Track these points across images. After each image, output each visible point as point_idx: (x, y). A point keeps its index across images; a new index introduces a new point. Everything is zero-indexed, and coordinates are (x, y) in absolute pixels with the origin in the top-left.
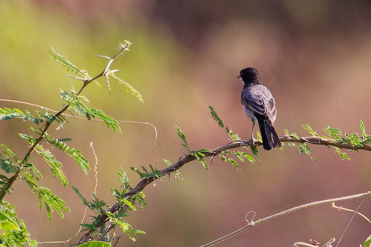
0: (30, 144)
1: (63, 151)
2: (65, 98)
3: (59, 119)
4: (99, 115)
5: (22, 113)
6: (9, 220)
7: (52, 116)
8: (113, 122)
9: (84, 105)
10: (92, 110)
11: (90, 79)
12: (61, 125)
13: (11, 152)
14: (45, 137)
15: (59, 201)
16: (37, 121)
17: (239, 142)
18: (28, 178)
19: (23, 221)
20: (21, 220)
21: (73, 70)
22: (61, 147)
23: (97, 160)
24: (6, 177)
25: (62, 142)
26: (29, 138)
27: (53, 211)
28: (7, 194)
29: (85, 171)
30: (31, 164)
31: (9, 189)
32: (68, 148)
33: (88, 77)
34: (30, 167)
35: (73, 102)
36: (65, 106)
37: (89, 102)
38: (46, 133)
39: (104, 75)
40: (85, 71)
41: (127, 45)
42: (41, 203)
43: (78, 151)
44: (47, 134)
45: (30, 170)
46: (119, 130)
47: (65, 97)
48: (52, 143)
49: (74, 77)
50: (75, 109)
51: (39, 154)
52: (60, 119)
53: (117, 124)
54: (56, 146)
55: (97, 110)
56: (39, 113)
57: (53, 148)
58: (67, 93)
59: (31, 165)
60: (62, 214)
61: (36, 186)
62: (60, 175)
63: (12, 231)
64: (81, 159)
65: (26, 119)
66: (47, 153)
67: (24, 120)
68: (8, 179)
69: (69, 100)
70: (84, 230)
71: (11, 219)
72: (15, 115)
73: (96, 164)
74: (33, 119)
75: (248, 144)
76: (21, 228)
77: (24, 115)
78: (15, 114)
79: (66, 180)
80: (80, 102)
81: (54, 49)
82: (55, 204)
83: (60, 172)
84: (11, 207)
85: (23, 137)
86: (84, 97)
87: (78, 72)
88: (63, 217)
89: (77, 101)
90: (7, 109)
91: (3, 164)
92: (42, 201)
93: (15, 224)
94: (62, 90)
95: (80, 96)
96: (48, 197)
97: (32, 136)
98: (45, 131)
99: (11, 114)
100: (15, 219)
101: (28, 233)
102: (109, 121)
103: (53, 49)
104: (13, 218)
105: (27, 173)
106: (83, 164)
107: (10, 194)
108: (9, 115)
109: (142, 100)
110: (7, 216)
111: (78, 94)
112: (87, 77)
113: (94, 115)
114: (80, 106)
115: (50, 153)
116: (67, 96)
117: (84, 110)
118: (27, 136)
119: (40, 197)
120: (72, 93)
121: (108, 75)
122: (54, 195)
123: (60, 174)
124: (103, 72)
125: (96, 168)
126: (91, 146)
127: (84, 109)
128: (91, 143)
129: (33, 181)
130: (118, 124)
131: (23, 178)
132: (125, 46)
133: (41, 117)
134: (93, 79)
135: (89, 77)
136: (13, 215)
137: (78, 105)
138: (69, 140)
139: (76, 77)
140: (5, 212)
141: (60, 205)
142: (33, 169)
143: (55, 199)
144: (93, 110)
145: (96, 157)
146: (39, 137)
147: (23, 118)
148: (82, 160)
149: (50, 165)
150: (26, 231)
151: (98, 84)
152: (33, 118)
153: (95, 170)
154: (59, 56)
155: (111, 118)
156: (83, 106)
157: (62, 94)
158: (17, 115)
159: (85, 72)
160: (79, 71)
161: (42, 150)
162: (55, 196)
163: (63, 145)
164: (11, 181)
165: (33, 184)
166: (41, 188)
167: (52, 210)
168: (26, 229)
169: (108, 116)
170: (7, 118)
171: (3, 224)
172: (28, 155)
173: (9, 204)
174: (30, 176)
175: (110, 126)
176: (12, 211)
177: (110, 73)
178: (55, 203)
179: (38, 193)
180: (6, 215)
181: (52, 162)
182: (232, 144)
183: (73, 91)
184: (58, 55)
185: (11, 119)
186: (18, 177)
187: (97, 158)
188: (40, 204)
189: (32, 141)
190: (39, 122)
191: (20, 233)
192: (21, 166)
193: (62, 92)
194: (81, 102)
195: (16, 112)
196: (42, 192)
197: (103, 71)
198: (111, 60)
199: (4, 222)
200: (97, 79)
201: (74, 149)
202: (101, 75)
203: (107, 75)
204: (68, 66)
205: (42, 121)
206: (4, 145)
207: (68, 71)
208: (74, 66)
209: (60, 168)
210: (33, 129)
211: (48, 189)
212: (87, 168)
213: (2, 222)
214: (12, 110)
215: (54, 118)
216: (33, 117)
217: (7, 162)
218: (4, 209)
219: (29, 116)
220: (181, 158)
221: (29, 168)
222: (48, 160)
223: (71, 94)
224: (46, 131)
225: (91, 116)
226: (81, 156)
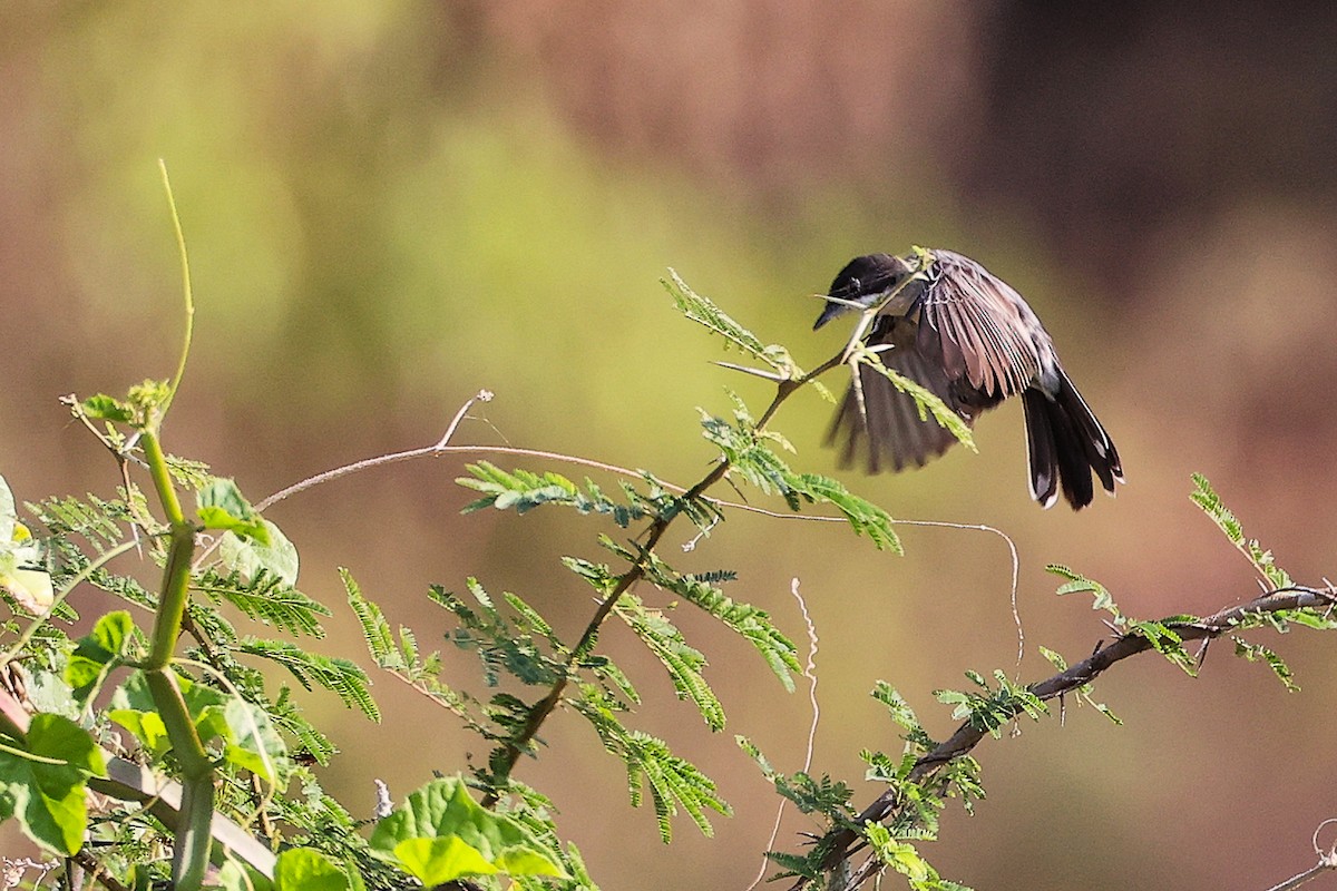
0: (599, 591)
1: (711, 613)
2: (718, 440)
3: (695, 510)
4: (827, 494)
5: (572, 488)
6: (531, 844)
7: (672, 498)
8: (875, 518)
9: (781, 462)
10: (803, 477)
11: (798, 374)
12: (705, 529)
13: (539, 618)
14: (649, 567)
15: (697, 779)
16: (623, 516)
17: (1293, 594)
18: (593, 705)
19: (574, 846)
20: (569, 842)
21: (741, 347)
22: (703, 600)
23: (816, 640)
24: (519, 703)
25: (705, 585)
26: (597, 572)
27: (675, 813)
28: (523, 759)
29: (787, 679)
30: (604, 657)
31: (531, 739)
32: (728, 602)
33: (791, 370)
34: (601, 668)
35: (744, 451)
36: (716, 466)
37: (794, 451)
38: (651, 554)
39: (846, 362)
40: (782, 349)
41: (922, 262)
42: (634, 785)
43: (760, 614)
44: (655, 559)
45: (602, 678)
46: (895, 543)
47: (719, 434)
48: (673, 588)
49: (746, 369)
50: (749, 473)
51: (631, 624)
52: (700, 508)
53: (887, 524)
54: (688, 599)
55: (821, 479)
56: (630, 490)
57: (675, 604)
58: (720, 423)
59: (604, 662)
60: (706, 822)
61: (621, 732)
62: (700, 694)
63: (539, 882)
64: (772, 639)
65: (588, 507)
66: (656, 622)
67: (580, 511)
68: (527, 708)
69: (730, 446)
70: (780, 876)
71: (535, 841)
72: (553, 495)
73: (813, 652)
74: (612, 509)
75: (1322, 601)
76: (570, 871)
77: (579, 495)
78: (550, 492)
79: (720, 710)
80: (765, 451)
81: (679, 275)
82: (682, 788)
83: (698, 683)
84: (536, 801)
85: (577, 569)
86: (778, 437)
87: (759, 354)
88: (710, 832)
89: (757, 448)
90: (525, 474)
91: (514, 656)
92: (639, 779)
93: (548, 855)
94: (705, 413)
95: (764, 433)
96: (657, 767)
97: (606, 567)
98: (649, 547)
99: (537, 492)
100: (550, 842)
101: (593, 886)
102: (861, 514)
103: (675, 276)
104: (543, 837)
105: (589, 688)
106: (777, 655)
107: (533, 756)
108: (532, 495)
109: (970, 443)
110: (525, 829)
111: (759, 427)
112: (787, 368)
113: (812, 494)
114: (768, 465)
115: (666, 620)
116: (724, 431)
117: (781, 479)
118: (591, 566)
119: (632, 767)
120: (740, 421)
121: (860, 364)
122: (678, 760)
123: (698, 689)
124: (842, 354)
125: (812, 666)
126: (794, 591)
127: (780, 473)
128: (795, 582)
129: (608, 714)
130: (892, 525)
131: (578, 704)
132: (916, 266)
133: (635, 504)
134: (811, 376)
135: (795, 369)
136: (545, 826)
137: (759, 461)
138: (730, 576)
139: (752, 370)
140: (516, 817)
141: (698, 791)
142: (611, 676)
143: (683, 776)
144: (806, 478)
145: (813, 628)
146: (628, 567)
147: (576, 503)
148: (777, 643)
149: (665, 662)
150: (588, 879)
151: (825, 392)
152: (609, 505)
153: (808, 674)
154: (696, 300)
155: (867, 504)
156: (777, 465)
157: (706, 425)
158: (558, 495)
159: (783, 353)
160: (760, 350)
161: (640, 610)
162: (683, 763)
163: (710, 594)
164: (538, 714)
165: (610, 723)
166: (637, 735)
167: (674, 809)
168: (585, 874)
169: (859, 500)
170: (524, 503)
171: (512, 858)
172: (593, 627)
173: (530, 790)
174: (599, 697)
175: (863, 529)
176: (541, 815)
177: (866, 357)
178: (683, 785)
179: (626, 755)
180: (520, 828)
181: (673, 649)
182: (1269, 598)
183: (741, 415)
184: (693, 295)
185: (537, 507)
186: (560, 702)
187: (814, 632)
188: (631, 789)
189: (607, 582)
190: (631, 519)
191: (566, 887)
192: (569, 663)
193: (707, 418)
194: (769, 452)
195: (552, 484)
196: (636, 751)
197: (840, 350)
198: (870, 310)
199: (514, 848)
200: (822, 375)
201: (748, 606)
202: (835, 362)
203: (854, 362)
204: (726, 333)
205: (639, 515)
206: (513, 597)
207: (726, 348)
208: (745, 333)
209: (699, 668)
210: (609, 543)
211: (657, 741)
212: (792, 667)
213: (506, 849)
214: (542, 480)
215: (679, 506)
216: (612, 503)
217: (524, 651)
218: (513, 805)
219: (597, 498)
220: (1101, 642)
221: (596, 672)
222: (657, 643)
223: (736, 426)
224: (652, 550)
225: (800, 498)
226: (771, 630)
